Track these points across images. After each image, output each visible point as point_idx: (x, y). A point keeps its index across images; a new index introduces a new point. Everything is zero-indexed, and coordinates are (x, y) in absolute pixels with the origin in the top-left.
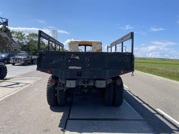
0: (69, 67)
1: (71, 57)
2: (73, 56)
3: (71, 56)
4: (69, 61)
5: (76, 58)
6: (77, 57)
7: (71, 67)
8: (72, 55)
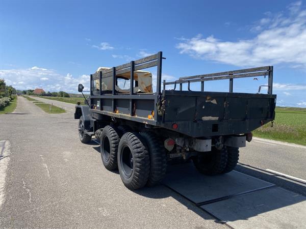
0: (203, 118)
1: (206, 101)
2: (209, 100)
3: (206, 99)
4: (204, 107)
5: (212, 102)
6: (214, 102)
7: (205, 118)
8: (208, 98)
